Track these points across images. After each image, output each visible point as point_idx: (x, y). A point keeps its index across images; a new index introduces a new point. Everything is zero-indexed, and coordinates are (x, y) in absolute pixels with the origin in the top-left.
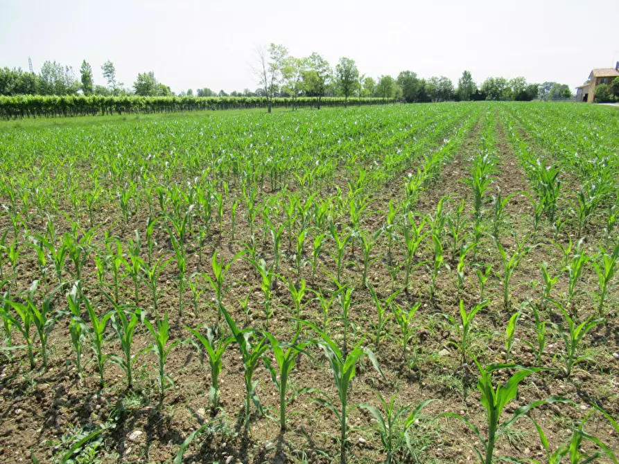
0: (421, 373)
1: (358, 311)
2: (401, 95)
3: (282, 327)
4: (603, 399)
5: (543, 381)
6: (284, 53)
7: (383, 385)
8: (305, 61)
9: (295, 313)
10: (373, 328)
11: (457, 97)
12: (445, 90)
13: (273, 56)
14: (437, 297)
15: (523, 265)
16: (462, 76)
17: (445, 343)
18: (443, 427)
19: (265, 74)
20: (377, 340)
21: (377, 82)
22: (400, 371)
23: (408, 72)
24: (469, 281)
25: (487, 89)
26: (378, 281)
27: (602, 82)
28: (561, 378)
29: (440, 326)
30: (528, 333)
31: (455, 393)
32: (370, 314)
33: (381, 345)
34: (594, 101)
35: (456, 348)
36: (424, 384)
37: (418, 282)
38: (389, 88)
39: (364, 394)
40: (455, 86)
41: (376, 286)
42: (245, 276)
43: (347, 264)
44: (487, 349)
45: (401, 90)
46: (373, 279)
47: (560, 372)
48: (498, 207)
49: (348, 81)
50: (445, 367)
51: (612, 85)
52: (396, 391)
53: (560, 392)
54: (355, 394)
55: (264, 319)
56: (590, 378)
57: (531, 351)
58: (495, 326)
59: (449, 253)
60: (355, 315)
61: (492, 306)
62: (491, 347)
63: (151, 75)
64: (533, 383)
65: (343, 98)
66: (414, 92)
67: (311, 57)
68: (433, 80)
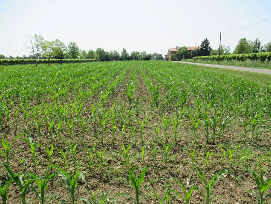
0: (110, 178)
1: (80, 155)
2: (98, 58)
3: (43, 169)
4: (178, 174)
5: (157, 171)
6: (42, 39)
7: (93, 187)
8: (53, 43)
9: (50, 161)
10: (87, 162)
11: (121, 59)
12: (117, 56)
13: (37, 40)
14: (115, 143)
15: (148, 126)
16: (122, 50)
17: (119, 163)
18: (119, 200)
19: (33, 48)
20: (90, 167)
21: (87, 52)
22: (100, 179)
23: (100, 49)
24: (128, 135)
25: (133, 56)
26: (90, 140)
27: (173, 53)
28: (163, 169)
29: (117, 156)
30: (151, 153)
31: (124, 184)
32: (86, 156)
33: (91, 169)
34: (171, 60)
35: (123, 164)
36: (111, 183)
37: (107, 138)
38: (93, 55)
39: (84, 193)
40: (120, 55)
41: (89, 143)
42: (23, 147)
43: (75, 134)
44: (136, 162)
45: (98, 56)
46: (88, 140)
47: (163, 167)
48: (137, 103)
49: (74, 52)
50: (119, 173)
51: (176, 54)
52: (99, 189)
53: (163, 174)
54: (80, 194)
55: (33, 167)
56: (173, 167)
57: (152, 160)
58: (139, 152)
59: (120, 124)
60: (79, 157)
61: (137, 144)
62: (137, 161)
64: (154, 173)
65: (72, 60)
66: (104, 57)
67: (56, 41)
68: (111, 52)
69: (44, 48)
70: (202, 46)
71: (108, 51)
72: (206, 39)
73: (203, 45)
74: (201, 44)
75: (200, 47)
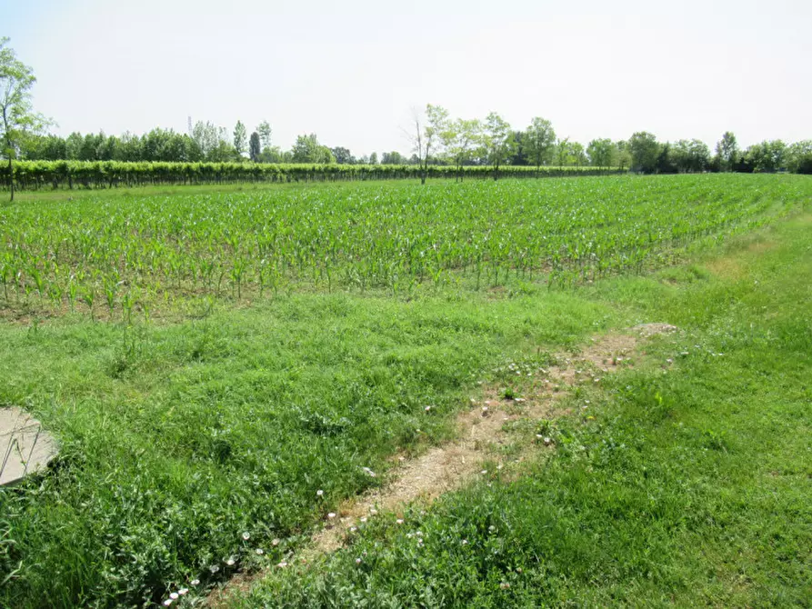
2: (631, 163)
6: (445, 114)
8: (475, 123)
11: (715, 167)
12: (698, 158)
13: (432, 118)
16: (722, 138)
19: (419, 140)
23: (644, 134)
25: (757, 156)
38: (607, 155)
40: (713, 154)
45: (630, 157)
49: (541, 146)
63: (313, 138)
65: (534, 168)
66: (652, 160)
67: (488, 118)
68: (681, 144)
69: (447, 138)
71: (672, 143)
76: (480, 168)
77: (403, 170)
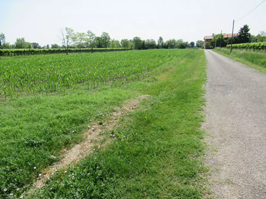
8: (83, 34)
11: (158, 47)
12: (153, 45)
13: (68, 32)
16: (159, 39)
19: (64, 40)
25: (169, 44)
27: (207, 41)
34: (206, 49)
38: (127, 44)
40: (157, 43)
45: (134, 45)
49: (106, 42)
51: (211, 42)
63: (23, 39)
66: (140, 45)
67: (87, 32)
68: (148, 40)
69: (74, 39)
70: (240, 33)
71: (145, 40)
72: (246, 26)
73: (242, 32)
74: (240, 31)
75: (239, 34)
76: (87, 49)
77: (59, 50)
